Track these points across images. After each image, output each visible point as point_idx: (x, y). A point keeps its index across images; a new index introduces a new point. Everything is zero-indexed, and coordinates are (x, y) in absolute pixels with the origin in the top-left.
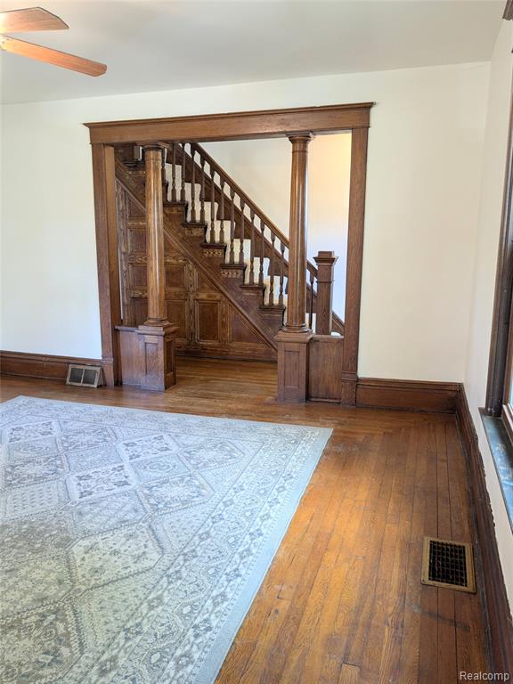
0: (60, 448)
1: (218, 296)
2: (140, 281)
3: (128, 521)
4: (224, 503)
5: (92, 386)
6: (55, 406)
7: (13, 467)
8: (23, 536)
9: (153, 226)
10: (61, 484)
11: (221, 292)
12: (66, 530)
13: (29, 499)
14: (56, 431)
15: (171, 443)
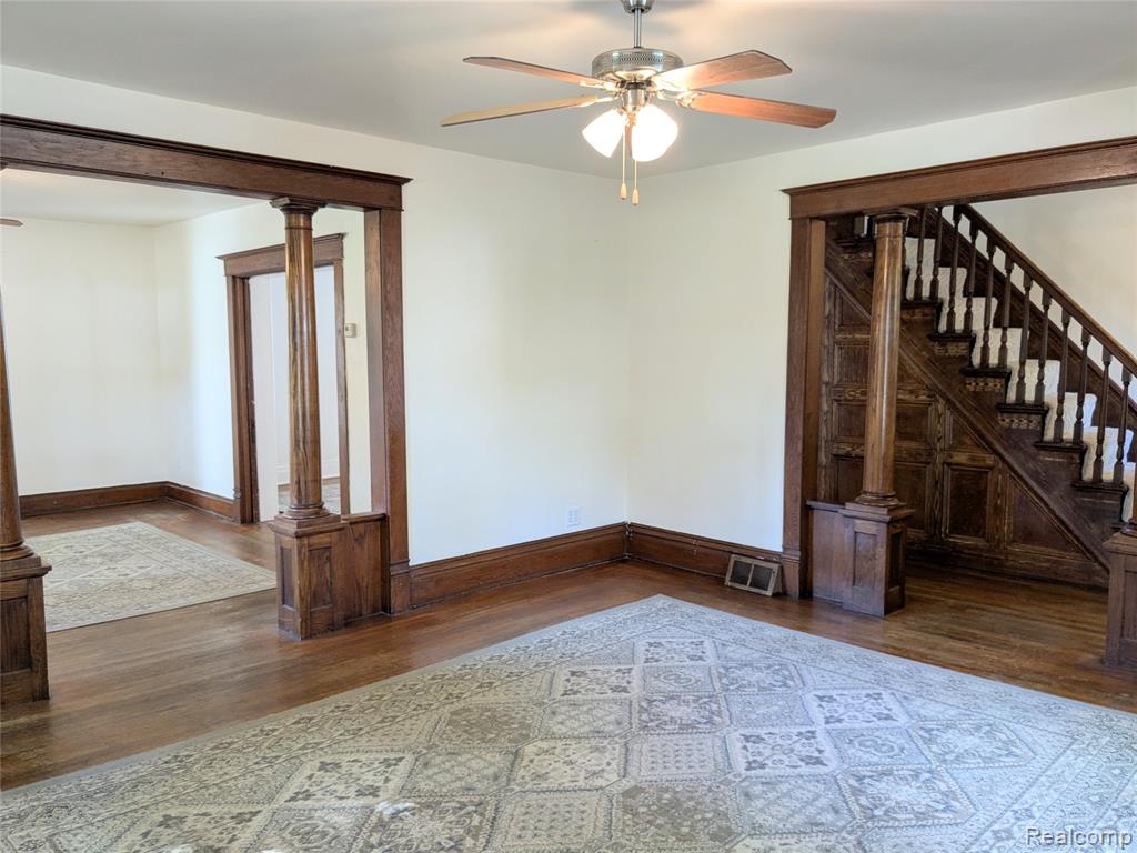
0: (717, 685)
1: (990, 460)
2: (850, 430)
3: (822, 824)
4: (995, 833)
5: (764, 592)
6: (709, 617)
7: (650, 702)
8: (664, 810)
9: (881, 343)
10: (718, 742)
11: (995, 452)
12: (726, 815)
13: (672, 756)
14: (711, 659)
15: (896, 709)
